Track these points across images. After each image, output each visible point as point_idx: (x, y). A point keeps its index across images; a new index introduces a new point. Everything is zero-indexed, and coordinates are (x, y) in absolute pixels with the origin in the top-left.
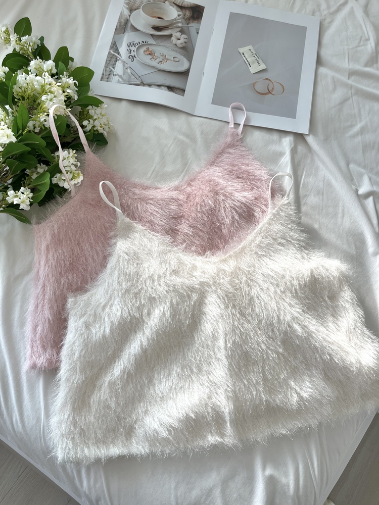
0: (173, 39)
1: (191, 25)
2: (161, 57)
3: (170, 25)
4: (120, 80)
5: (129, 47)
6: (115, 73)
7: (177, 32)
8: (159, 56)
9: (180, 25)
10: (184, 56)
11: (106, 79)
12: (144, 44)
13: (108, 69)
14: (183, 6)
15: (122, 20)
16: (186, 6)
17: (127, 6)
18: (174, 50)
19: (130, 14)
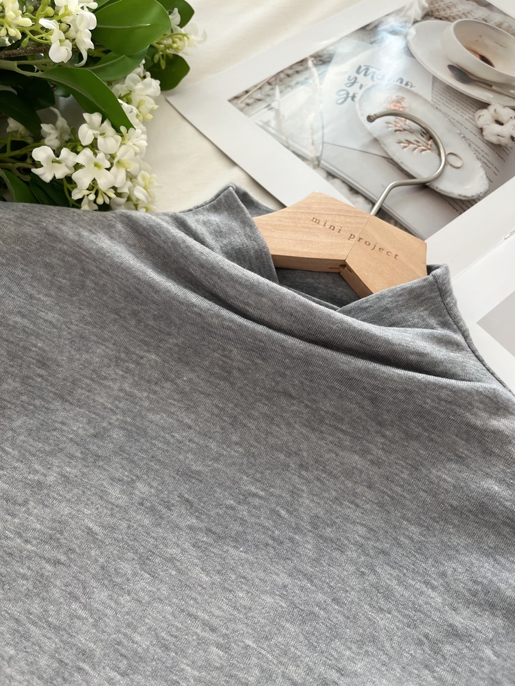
0: (485, 117)
2: (419, 134)
3: (500, 85)
4: (273, 123)
5: (358, 71)
6: (274, 105)
7: (505, 107)
10: (485, 165)
11: (243, 105)
12: (402, 85)
13: (268, 87)
17: (426, 5)
18: (467, 137)
19: (419, 19)
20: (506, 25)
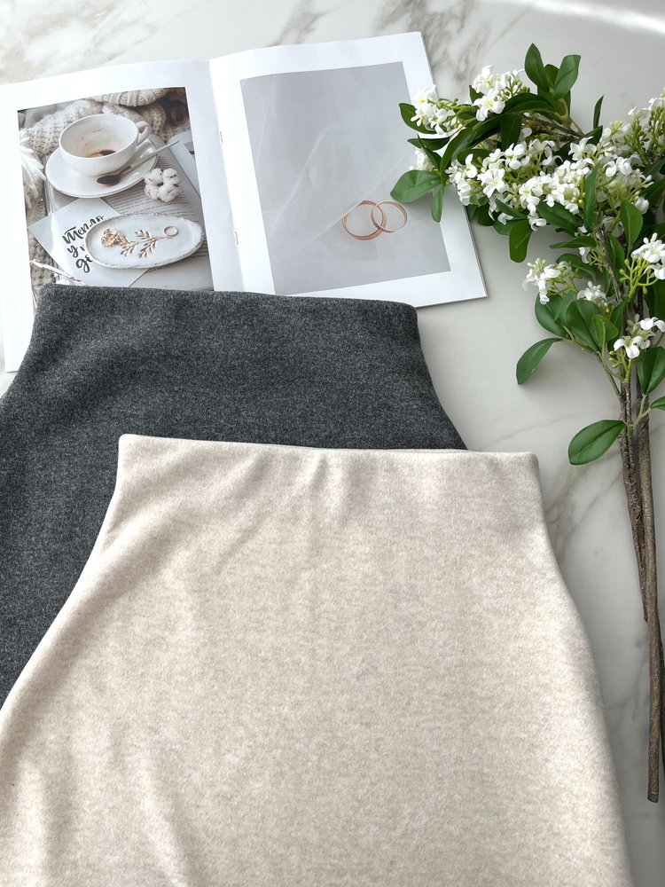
0: (149, 188)
1: (172, 140)
2: (139, 239)
3: (132, 160)
5: (69, 242)
7: (150, 171)
8: (136, 239)
9: (150, 150)
10: (185, 216)
12: (97, 223)
14: (140, 104)
15: (33, 187)
16: (147, 102)
17: (31, 151)
18: (159, 212)
19: (42, 167)
20: (81, 110)
